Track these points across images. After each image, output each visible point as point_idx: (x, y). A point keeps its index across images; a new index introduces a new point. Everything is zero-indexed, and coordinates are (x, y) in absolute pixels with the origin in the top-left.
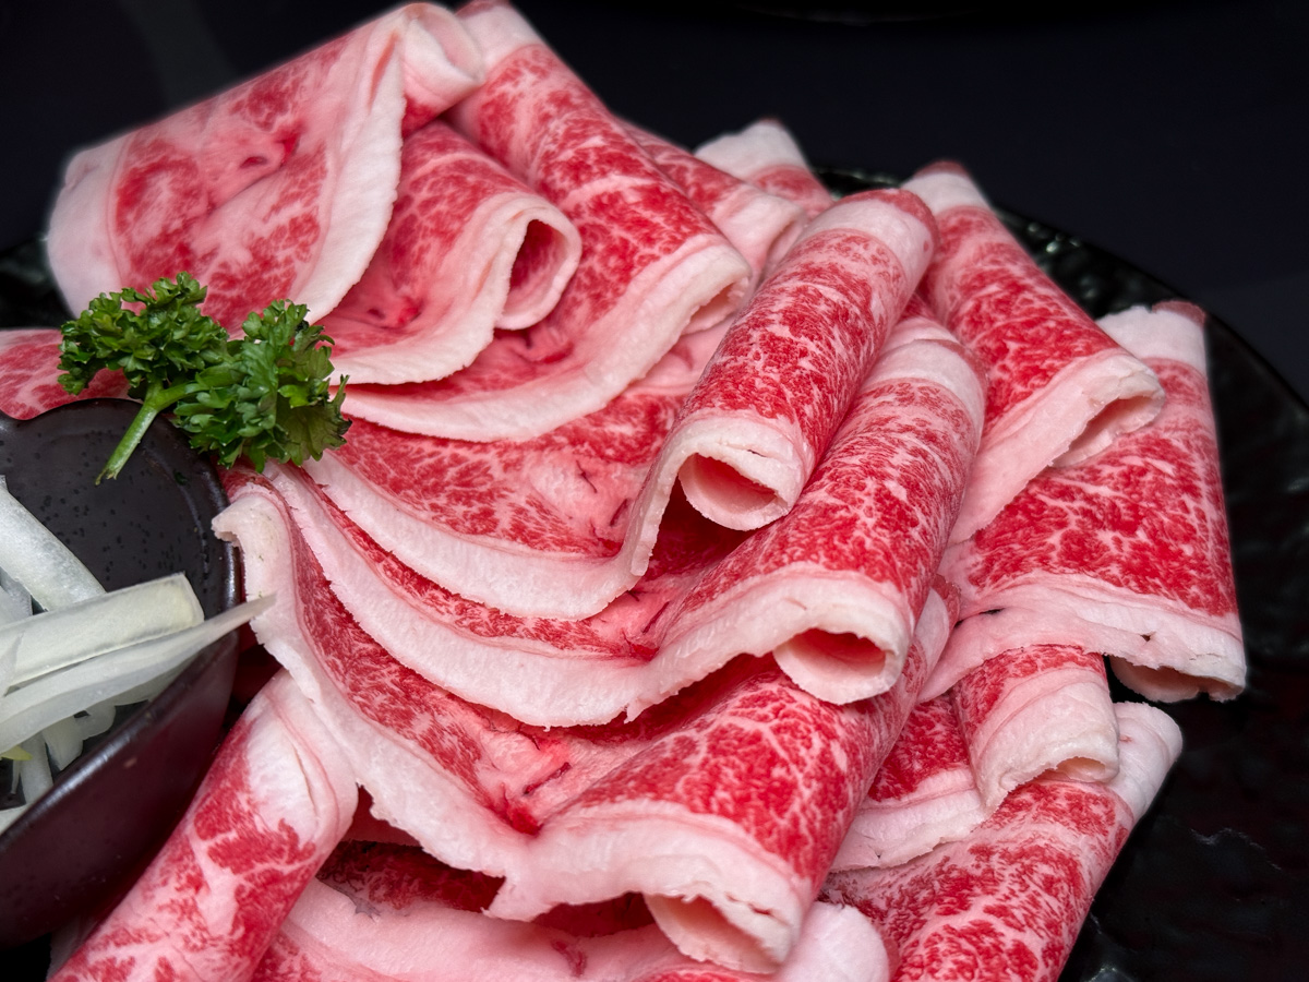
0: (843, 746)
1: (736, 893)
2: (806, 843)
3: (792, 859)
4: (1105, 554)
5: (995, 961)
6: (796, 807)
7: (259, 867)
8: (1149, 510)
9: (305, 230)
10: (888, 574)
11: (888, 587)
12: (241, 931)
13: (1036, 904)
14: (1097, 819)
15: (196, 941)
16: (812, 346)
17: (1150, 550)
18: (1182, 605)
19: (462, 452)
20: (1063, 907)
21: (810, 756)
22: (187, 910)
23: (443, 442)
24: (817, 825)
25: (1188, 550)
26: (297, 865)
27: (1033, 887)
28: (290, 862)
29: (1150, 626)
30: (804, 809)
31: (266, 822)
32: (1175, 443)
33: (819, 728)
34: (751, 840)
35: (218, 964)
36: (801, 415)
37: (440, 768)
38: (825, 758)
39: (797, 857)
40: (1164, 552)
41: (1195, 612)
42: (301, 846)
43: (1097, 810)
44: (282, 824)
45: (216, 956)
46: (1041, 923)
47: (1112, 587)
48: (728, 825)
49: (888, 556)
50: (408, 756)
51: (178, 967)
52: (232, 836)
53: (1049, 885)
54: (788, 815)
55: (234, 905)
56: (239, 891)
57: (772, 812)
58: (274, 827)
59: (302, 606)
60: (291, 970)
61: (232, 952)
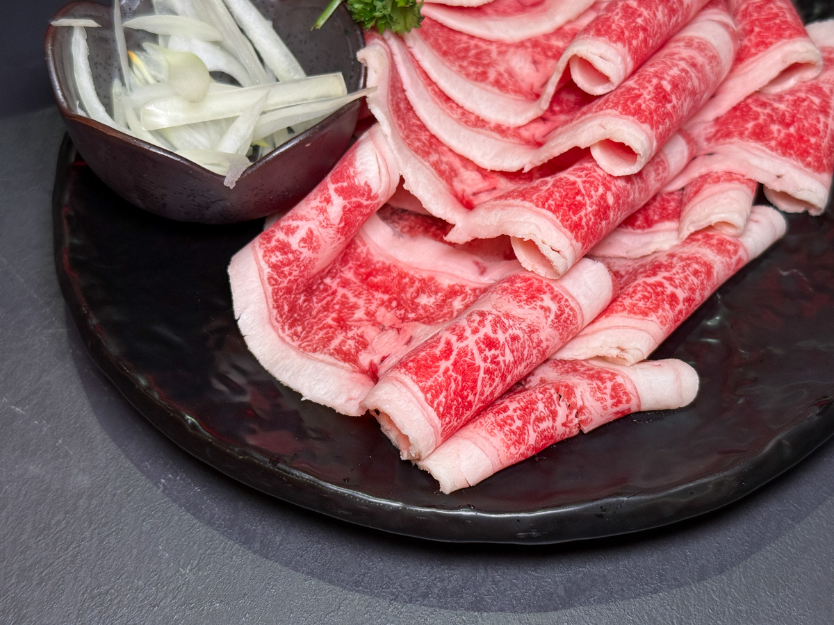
0: (613, 194)
1: (545, 240)
2: (583, 229)
3: (574, 233)
4: (771, 136)
5: (660, 298)
6: (582, 213)
7: (354, 199)
8: (800, 119)
10: (648, 121)
11: (646, 127)
12: (342, 224)
13: (686, 278)
14: (728, 251)
15: (324, 224)
16: (645, 13)
17: (794, 137)
18: (801, 164)
19: (481, 44)
20: (699, 283)
21: (596, 195)
22: (323, 211)
23: (472, 37)
24: (591, 223)
25: (813, 140)
26: (369, 202)
27: (688, 272)
28: (367, 200)
29: (782, 172)
30: (586, 215)
31: (360, 181)
32: (825, 89)
33: (604, 184)
34: (558, 221)
35: (332, 236)
36: (630, 44)
37: (437, 176)
38: (603, 197)
39: (577, 233)
40: (801, 138)
41: (807, 169)
42: (372, 194)
43: (731, 248)
44: (366, 183)
45: (331, 232)
46: (687, 287)
47: (768, 151)
48: (550, 214)
49: (651, 113)
50: (424, 168)
51: (316, 233)
52: (345, 184)
53: (696, 273)
54: (577, 216)
55: (342, 213)
56: (344, 207)
57: (571, 213)
58: (362, 184)
59: (390, 97)
60: (362, 252)
61: (338, 232)
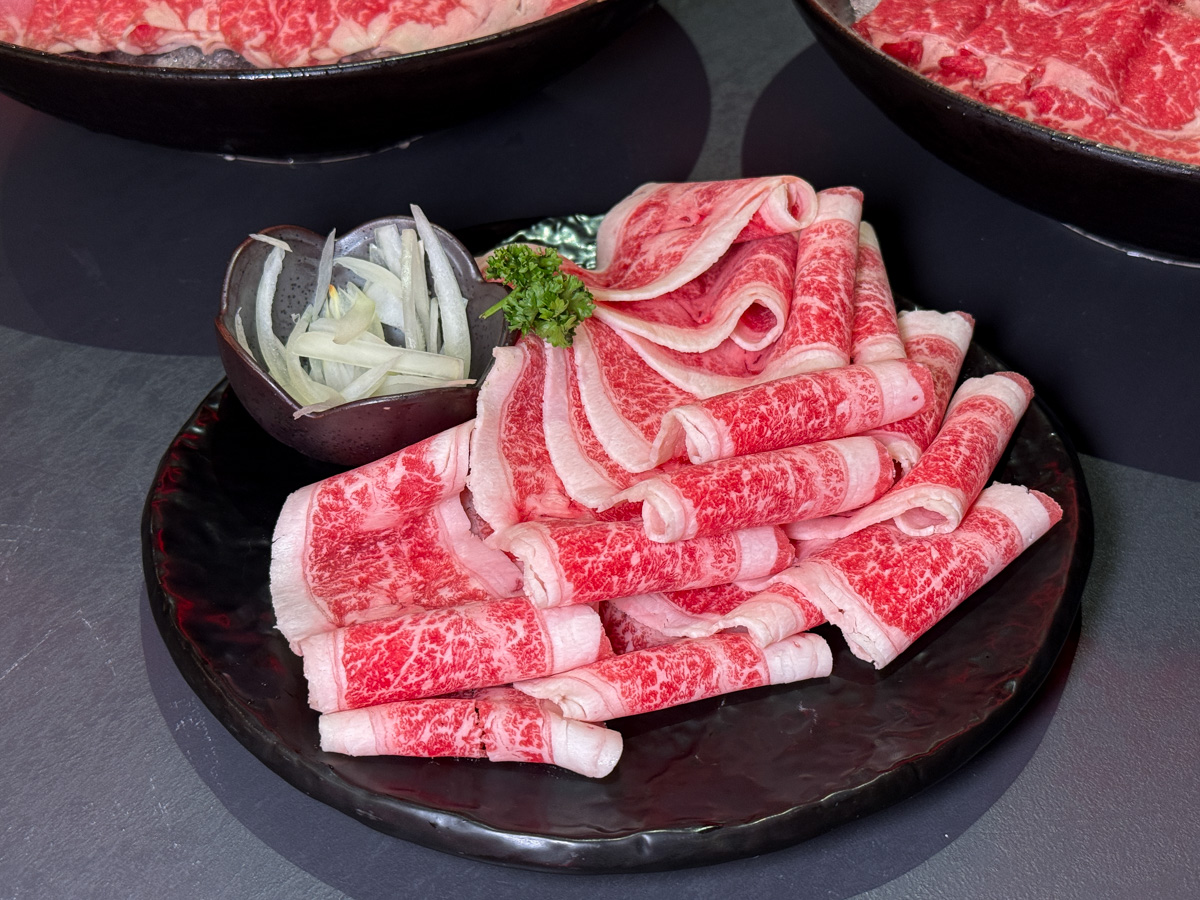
0: (641, 557)
1: (533, 566)
2: (583, 573)
3: (568, 572)
4: (861, 570)
5: (638, 671)
6: (591, 559)
7: (416, 473)
8: (904, 566)
9: (676, 258)
10: (695, 498)
11: (689, 503)
12: (398, 492)
13: (678, 665)
14: (744, 660)
15: (380, 485)
16: (775, 404)
17: (883, 580)
18: (872, 609)
19: (671, 390)
20: (690, 676)
21: (618, 550)
22: (384, 473)
24: (596, 572)
25: (902, 590)
26: (430, 482)
27: (684, 661)
28: (429, 479)
29: (846, 607)
30: (594, 562)
31: (428, 459)
32: (954, 548)
33: (637, 544)
34: (557, 556)
35: (385, 499)
38: (627, 555)
39: (571, 574)
40: (889, 584)
41: (876, 616)
42: (434, 475)
43: (748, 657)
44: (431, 463)
45: (385, 495)
46: (673, 673)
47: (847, 583)
48: (555, 546)
51: (370, 490)
52: (413, 457)
53: (692, 665)
54: (583, 559)
55: (400, 481)
56: (404, 477)
57: (577, 554)
58: (428, 461)
60: (430, 533)
61: (392, 498)
